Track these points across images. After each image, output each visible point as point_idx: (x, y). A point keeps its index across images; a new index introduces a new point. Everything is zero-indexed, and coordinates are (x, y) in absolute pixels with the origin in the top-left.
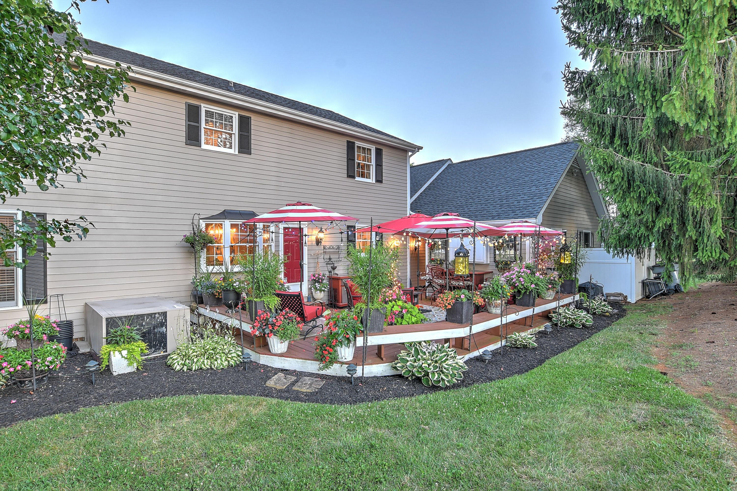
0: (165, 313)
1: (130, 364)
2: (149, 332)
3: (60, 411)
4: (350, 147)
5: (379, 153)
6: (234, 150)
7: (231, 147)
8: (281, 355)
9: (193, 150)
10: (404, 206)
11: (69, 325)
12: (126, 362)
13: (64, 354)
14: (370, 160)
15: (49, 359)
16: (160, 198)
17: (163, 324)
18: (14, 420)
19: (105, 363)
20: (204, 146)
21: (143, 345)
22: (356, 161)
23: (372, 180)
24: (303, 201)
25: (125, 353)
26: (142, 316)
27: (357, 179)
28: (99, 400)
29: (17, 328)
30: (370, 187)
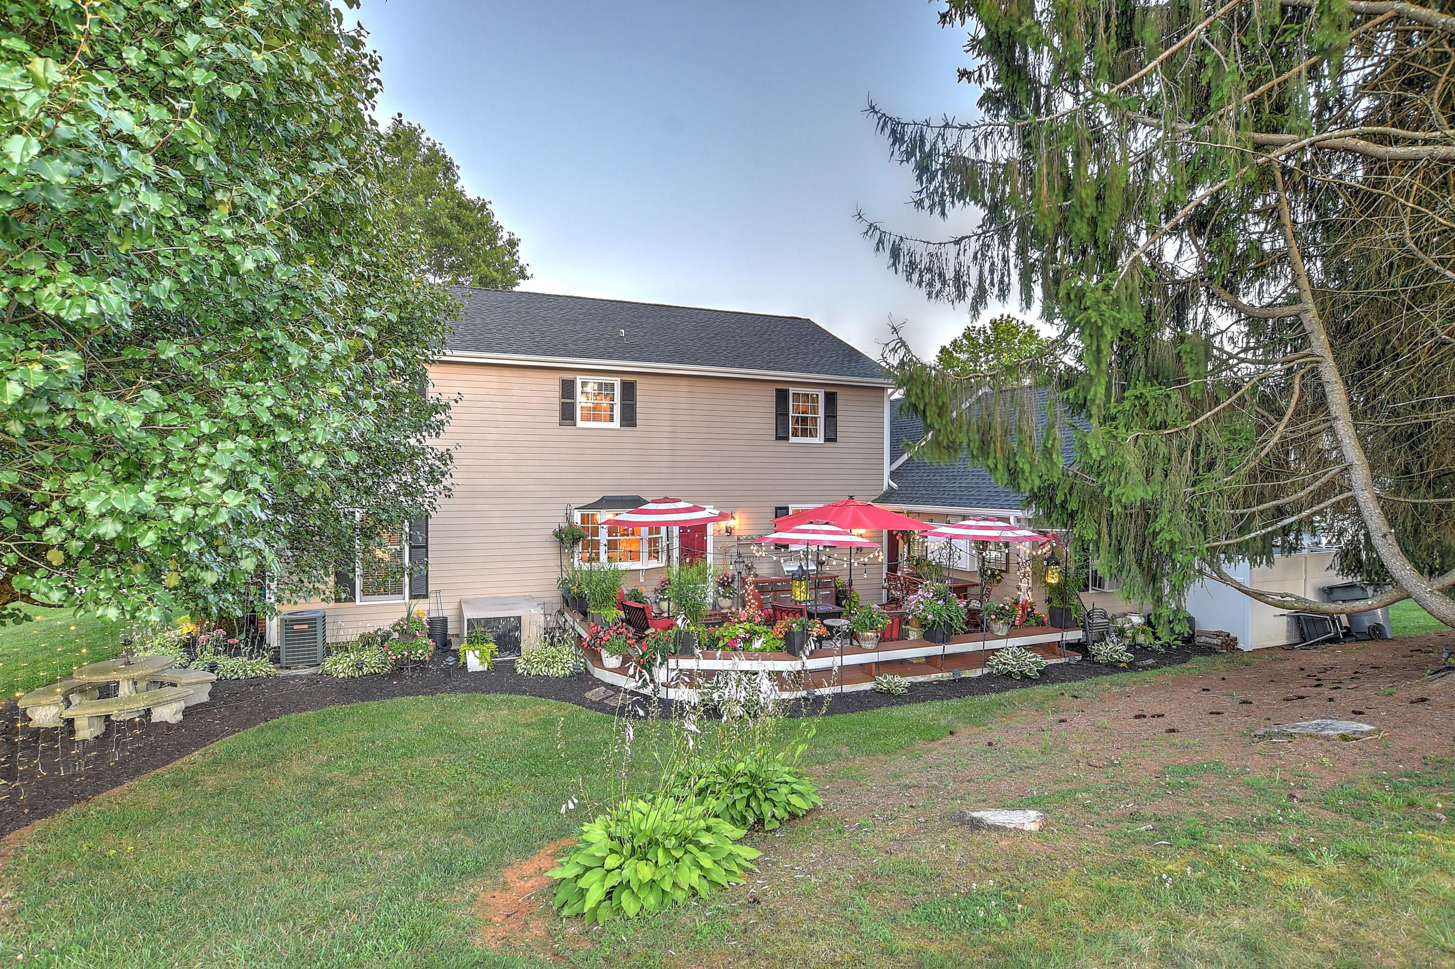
0: (519, 618)
1: (482, 663)
2: (504, 635)
3: (424, 694)
4: (782, 397)
5: (831, 399)
6: (616, 424)
7: (612, 420)
8: (611, 670)
9: (568, 430)
10: (879, 472)
11: (445, 620)
12: (478, 661)
13: (431, 649)
14: (815, 410)
15: (420, 651)
16: (532, 488)
17: (518, 628)
18: (394, 696)
19: (462, 661)
20: (580, 424)
21: (493, 646)
22: (791, 414)
23: (819, 439)
24: (671, 495)
25: (477, 652)
26: (499, 618)
27: (793, 440)
28: (454, 689)
29: (398, 624)
30: (818, 450)
